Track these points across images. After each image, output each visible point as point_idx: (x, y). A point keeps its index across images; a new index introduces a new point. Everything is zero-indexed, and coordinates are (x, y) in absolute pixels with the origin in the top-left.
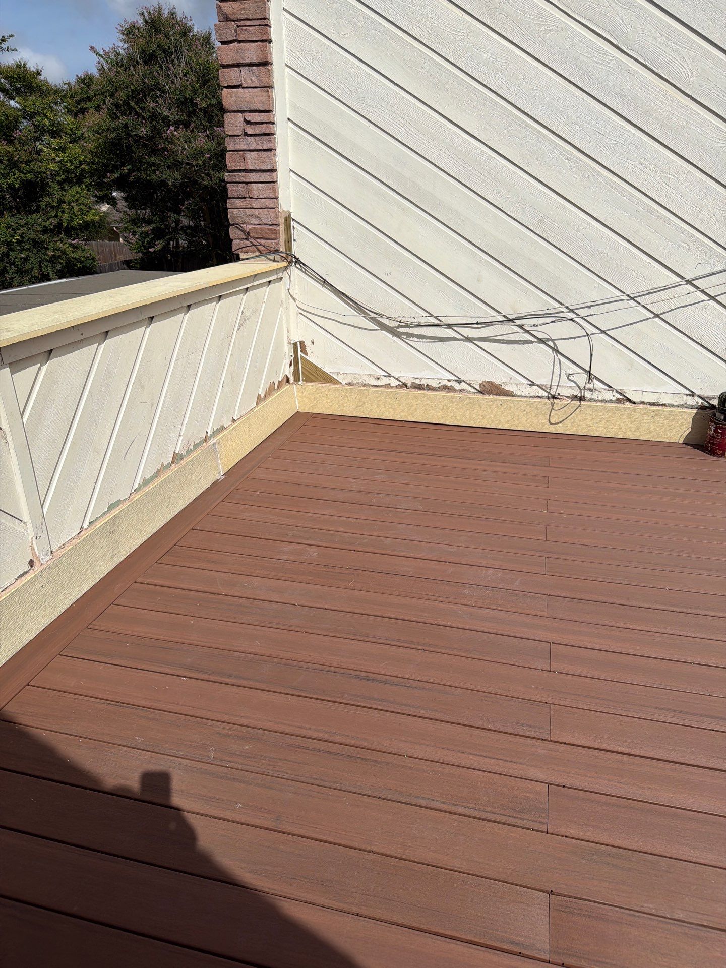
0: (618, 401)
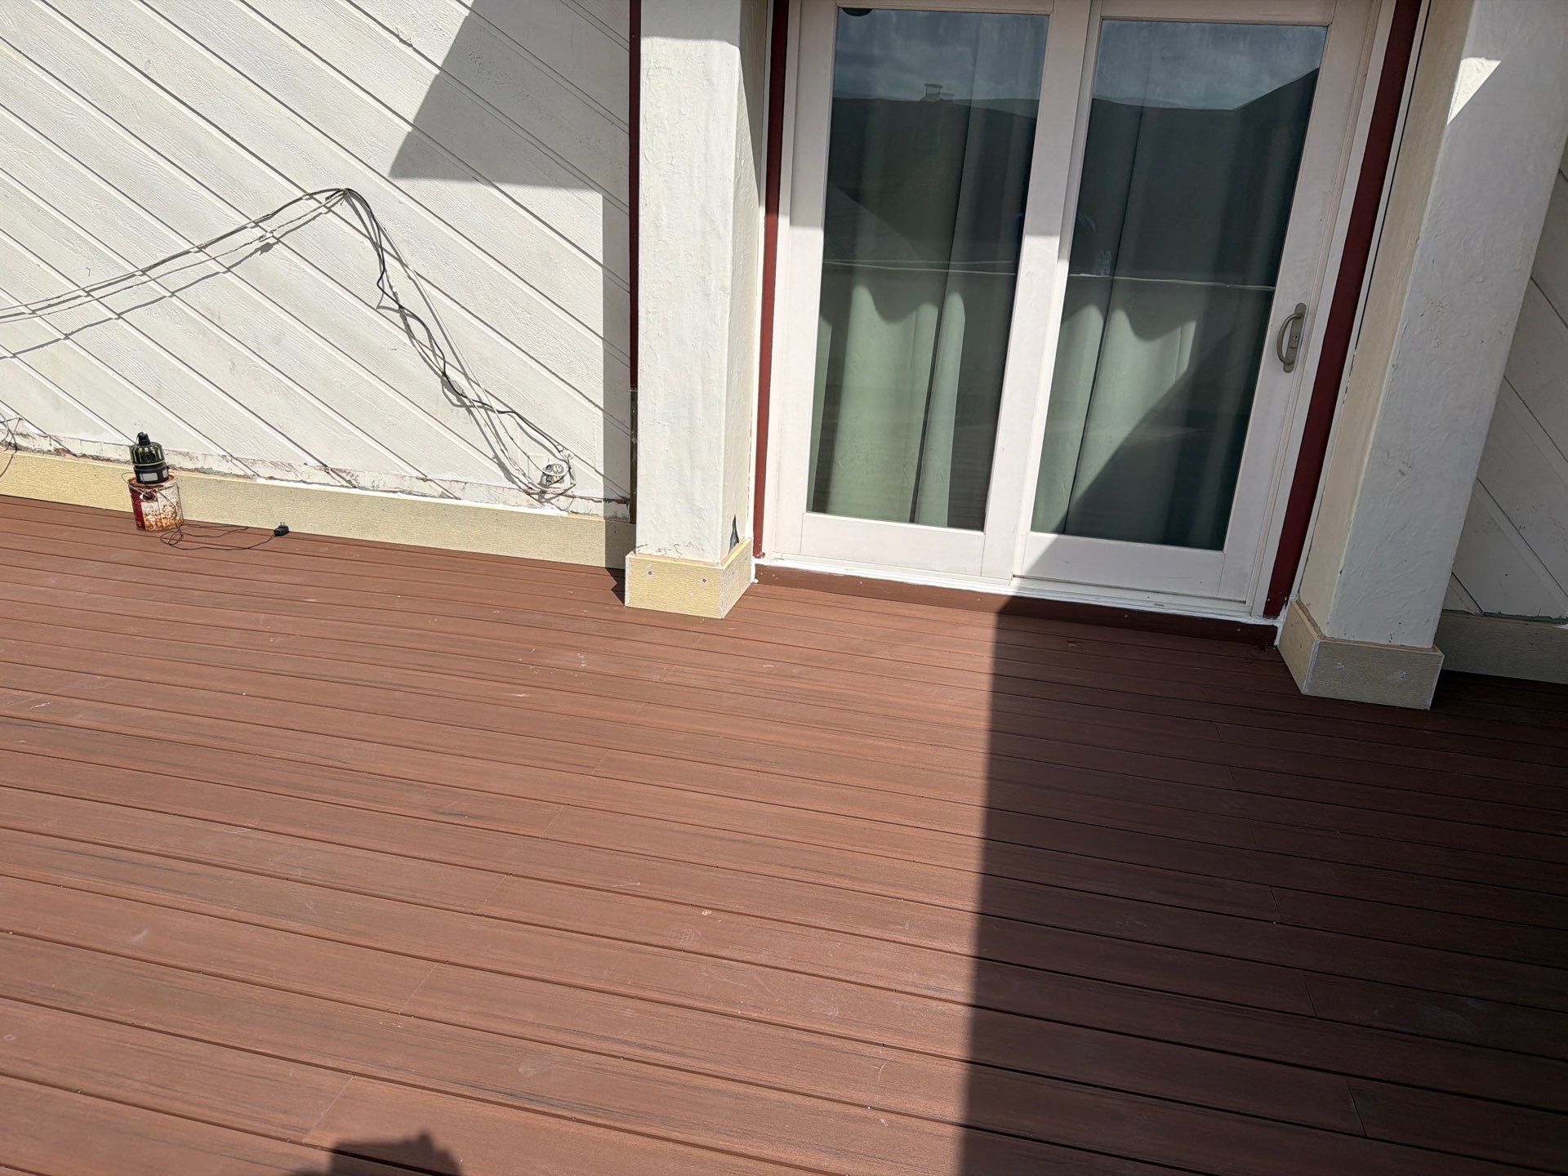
0: (58, 452)
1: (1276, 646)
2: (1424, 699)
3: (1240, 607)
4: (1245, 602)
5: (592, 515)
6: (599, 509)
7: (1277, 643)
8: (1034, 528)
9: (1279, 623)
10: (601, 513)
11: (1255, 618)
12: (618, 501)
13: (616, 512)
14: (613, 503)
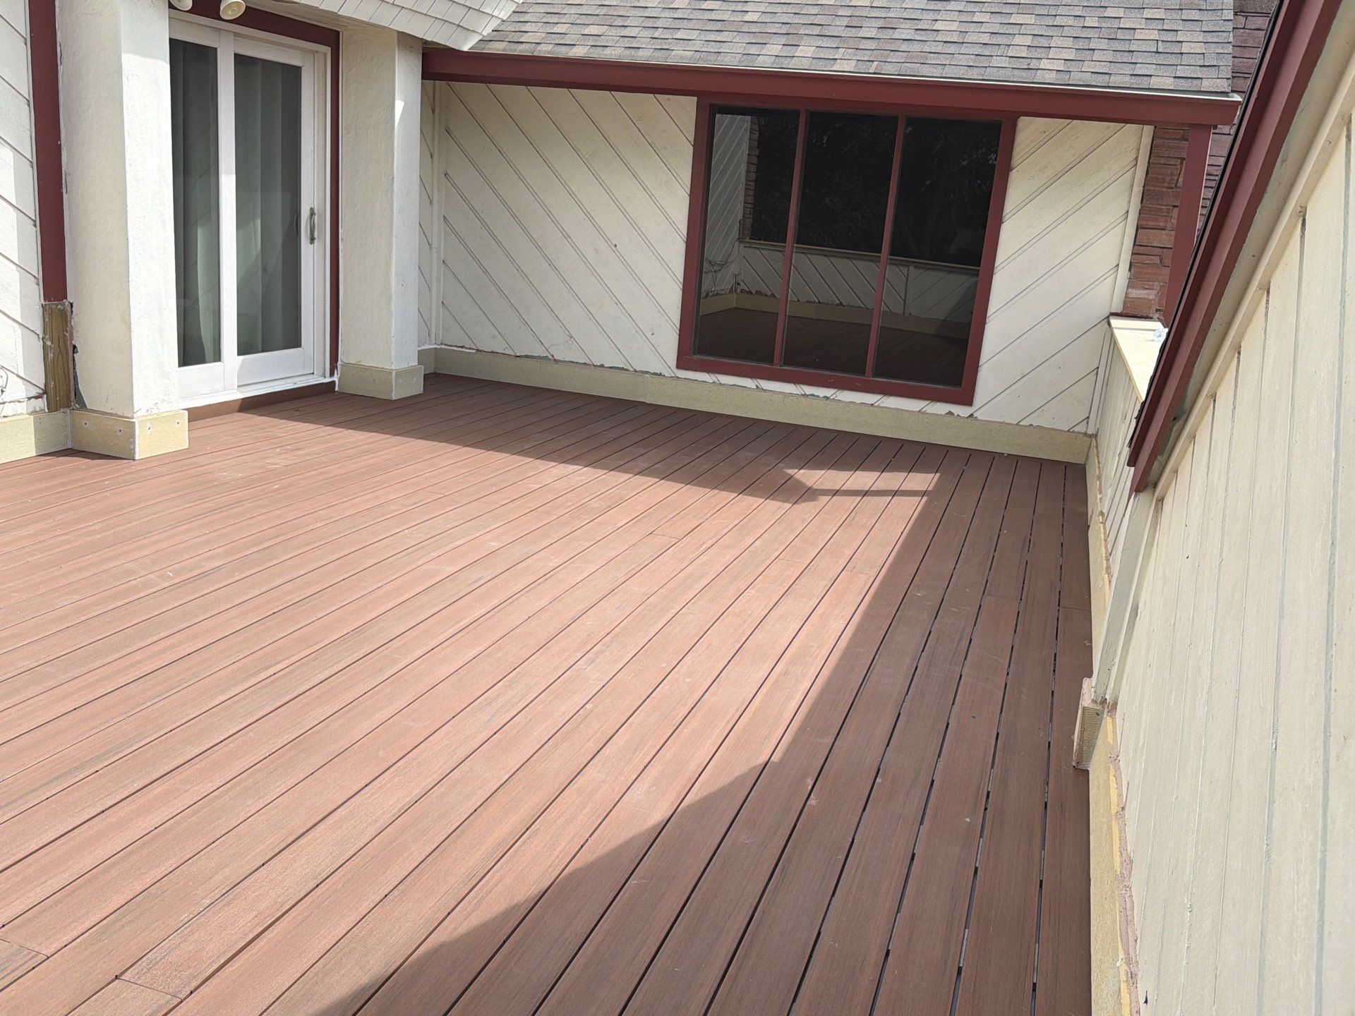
1: (337, 392)
2: (419, 389)
3: (311, 376)
4: (313, 373)
5: (19, 415)
6: (22, 408)
7: (337, 389)
8: (239, 354)
9: (336, 378)
10: (24, 412)
11: (328, 380)
12: (36, 398)
13: (35, 408)
14: (33, 400)
